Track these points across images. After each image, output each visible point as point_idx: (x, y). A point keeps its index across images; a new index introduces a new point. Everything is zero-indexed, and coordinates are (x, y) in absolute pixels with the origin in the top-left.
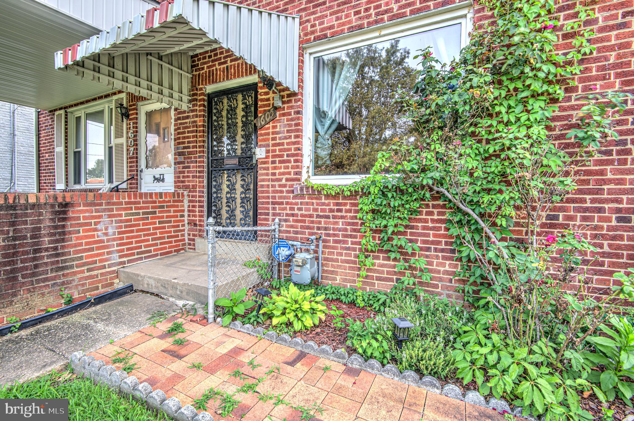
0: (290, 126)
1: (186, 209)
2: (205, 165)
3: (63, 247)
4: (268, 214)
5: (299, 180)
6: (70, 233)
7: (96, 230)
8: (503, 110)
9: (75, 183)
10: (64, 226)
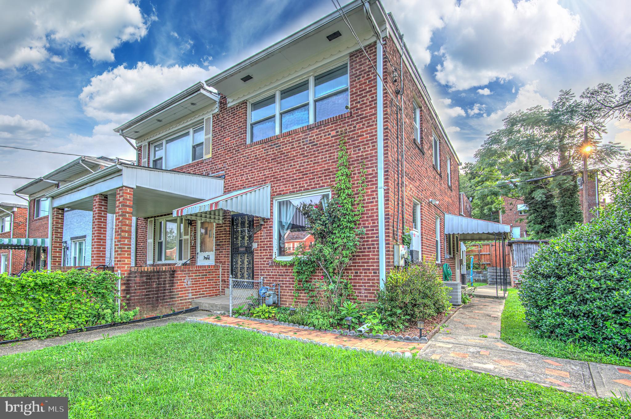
0: (267, 233)
1: (221, 273)
2: (230, 251)
3: (173, 289)
4: (258, 275)
5: (271, 258)
6: (175, 283)
7: (184, 282)
8: (337, 232)
9: (158, 260)
10: (173, 280)
